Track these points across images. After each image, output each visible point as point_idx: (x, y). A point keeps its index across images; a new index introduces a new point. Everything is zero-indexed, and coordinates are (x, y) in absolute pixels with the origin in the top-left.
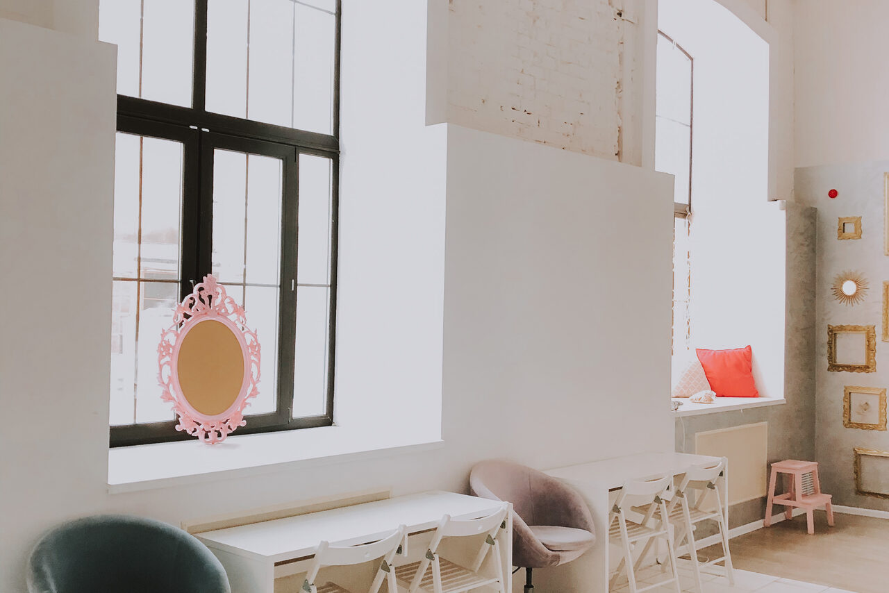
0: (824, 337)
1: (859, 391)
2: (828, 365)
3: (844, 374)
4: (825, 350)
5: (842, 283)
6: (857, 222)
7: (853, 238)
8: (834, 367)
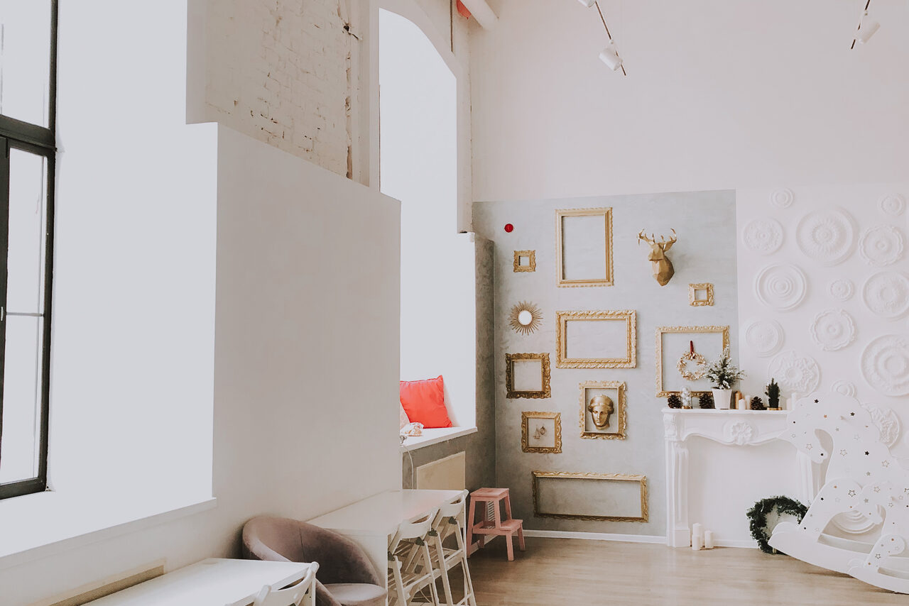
0: (503, 366)
1: (536, 416)
2: (506, 392)
3: (522, 401)
4: (503, 378)
5: (519, 313)
6: (532, 255)
7: (528, 271)
8: (513, 394)
